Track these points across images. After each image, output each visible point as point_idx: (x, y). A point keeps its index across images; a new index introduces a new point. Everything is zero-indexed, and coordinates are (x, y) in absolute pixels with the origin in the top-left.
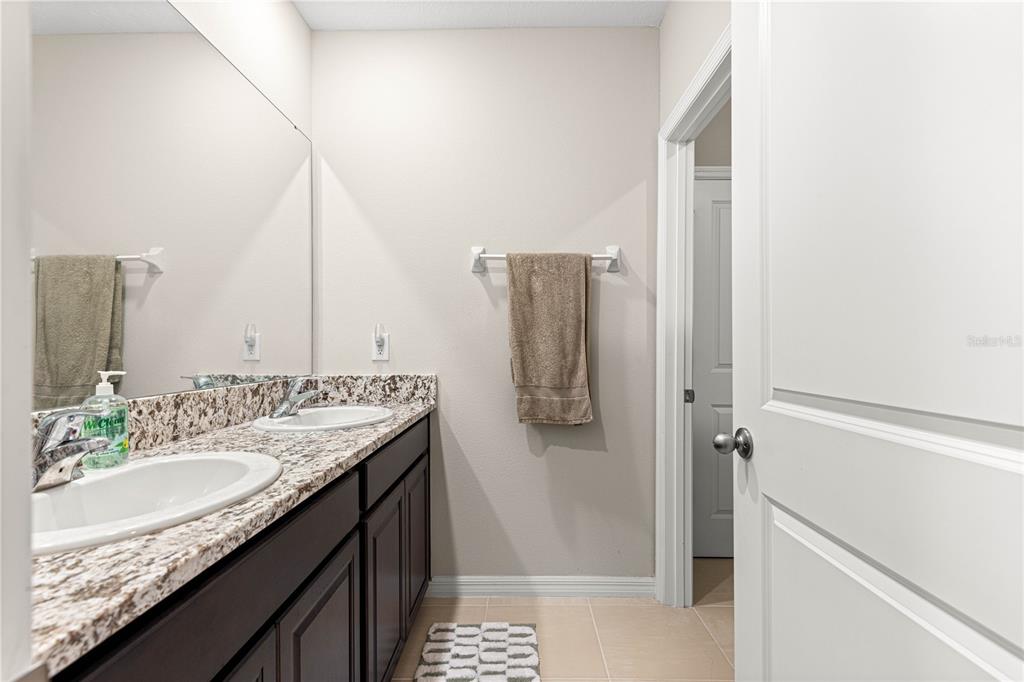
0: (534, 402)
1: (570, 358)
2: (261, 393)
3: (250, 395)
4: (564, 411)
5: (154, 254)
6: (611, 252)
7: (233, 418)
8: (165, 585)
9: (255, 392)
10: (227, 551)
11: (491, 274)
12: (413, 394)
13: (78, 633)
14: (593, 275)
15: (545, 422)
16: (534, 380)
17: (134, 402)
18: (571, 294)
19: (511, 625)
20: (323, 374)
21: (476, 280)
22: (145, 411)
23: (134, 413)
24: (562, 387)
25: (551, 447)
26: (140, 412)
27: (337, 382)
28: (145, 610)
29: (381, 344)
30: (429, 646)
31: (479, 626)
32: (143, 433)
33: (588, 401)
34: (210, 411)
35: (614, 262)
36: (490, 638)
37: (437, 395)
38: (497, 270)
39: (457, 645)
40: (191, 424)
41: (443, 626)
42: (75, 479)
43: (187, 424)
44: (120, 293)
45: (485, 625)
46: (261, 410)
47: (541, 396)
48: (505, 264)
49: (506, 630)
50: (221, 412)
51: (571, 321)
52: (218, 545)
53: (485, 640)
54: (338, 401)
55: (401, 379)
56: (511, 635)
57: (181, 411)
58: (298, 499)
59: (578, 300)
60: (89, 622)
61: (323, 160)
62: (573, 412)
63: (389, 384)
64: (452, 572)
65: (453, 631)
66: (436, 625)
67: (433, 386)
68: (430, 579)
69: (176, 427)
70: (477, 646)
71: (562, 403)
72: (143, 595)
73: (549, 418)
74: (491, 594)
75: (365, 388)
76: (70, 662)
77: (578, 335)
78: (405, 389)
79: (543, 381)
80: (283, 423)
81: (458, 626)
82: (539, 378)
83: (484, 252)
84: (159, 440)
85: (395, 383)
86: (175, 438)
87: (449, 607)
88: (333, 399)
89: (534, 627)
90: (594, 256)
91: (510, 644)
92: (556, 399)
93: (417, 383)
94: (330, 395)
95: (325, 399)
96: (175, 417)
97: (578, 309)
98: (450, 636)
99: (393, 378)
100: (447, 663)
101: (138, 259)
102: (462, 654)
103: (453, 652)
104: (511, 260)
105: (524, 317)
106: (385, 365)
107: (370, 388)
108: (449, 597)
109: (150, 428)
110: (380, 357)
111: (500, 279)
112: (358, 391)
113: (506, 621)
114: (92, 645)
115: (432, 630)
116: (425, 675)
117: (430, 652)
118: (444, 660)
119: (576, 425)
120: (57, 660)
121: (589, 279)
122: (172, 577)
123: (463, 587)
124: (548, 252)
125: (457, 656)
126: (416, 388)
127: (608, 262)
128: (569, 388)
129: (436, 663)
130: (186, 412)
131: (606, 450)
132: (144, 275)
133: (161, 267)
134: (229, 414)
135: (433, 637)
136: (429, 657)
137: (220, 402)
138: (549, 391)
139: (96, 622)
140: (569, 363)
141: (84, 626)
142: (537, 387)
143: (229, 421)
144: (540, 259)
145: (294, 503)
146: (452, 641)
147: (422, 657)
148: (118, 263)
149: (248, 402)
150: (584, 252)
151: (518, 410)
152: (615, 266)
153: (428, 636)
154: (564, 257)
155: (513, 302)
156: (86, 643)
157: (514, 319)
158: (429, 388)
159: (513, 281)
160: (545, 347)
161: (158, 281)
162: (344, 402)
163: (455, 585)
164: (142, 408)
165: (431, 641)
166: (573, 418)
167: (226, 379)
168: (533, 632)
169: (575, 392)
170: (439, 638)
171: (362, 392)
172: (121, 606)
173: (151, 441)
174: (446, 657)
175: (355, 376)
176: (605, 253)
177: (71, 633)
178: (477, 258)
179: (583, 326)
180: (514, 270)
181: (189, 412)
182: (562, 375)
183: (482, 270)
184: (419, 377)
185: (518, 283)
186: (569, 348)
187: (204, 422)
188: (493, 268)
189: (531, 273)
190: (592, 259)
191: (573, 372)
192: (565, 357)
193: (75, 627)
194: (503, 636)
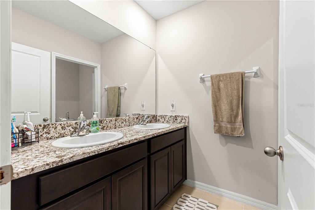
0: (220, 127)
1: (235, 111)
2: (139, 118)
3: (135, 119)
4: (232, 131)
5: (126, 85)
6: (255, 69)
7: (131, 125)
8: (72, 159)
9: (137, 118)
10: (91, 155)
11: (206, 82)
12: (181, 121)
13: (48, 164)
14: (245, 79)
15: (225, 134)
16: (220, 119)
17: (106, 119)
18: (236, 87)
19: (209, 203)
20: (159, 114)
21: (201, 85)
22: (108, 121)
23: (105, 122)
24: (232, 121)
25: (229, 144)
26: (107, 122)
27: (162, 117)
28: (66, 163)
29: (173, 106)
30: (180, 199)
31: (198, 199)
32: (108, 126)
33: (242, 128)
34: (124, 122)
35: (256, 73)
36: (200, 204)
37: (188, 122)
38: (208, 81)
39: (188, 202)
40: (119, 125)
41: (187, 195)
42: (87, 134)
43: (118, 125)
44: (120, 94)
45: (200, 200)
46: (139, 123)
47: (223, 125)
48: (210, 79)
49: (206, 204)
50: (127, 123)
51: (235, 97)
52: (88, 153)
53: (198, 204)
54: (162, 122)
55: (178, 116)
56: (208, 206)
57: (117, 122)
58: (118, 146)
59: (238, 89)
60: (51, 162)
61: (159, 55)
62: (236, 132)
63: (175, 118)
64: (193, 179)
65: (189, 197)
66: (185, 194)
67: (187, 119)
68: (186, 179)
69: (115, 125)
70: (195, 205)
71: (231, 128)
72: (65, 160)
73: (226, 133)
74: (206, 190)
75: (169, 119)
76: (46, 169)
77: (239, 103)
78: (179, 119)
79: (224, 119)
80: (140, 127)
81: (191, 197)
82: (222, 118)
83: (204, 75)
84: (111, 128)
85: (176, 118)
86: (115, 128)
87: (191, 190)
88: (161, 121)
89: (217, 207)
90: (246, 72)
91: (206, 209)
92: (229, 126)
93: (183, 118)
94: (160, 120)
95: (159, 121)
96: (115, 123)
97: (238, 92)
98: (187, 199)
99: (176, 116)
100: (184, 206)
101: (122, 86)
102: (189, 205)
103: (186, 204)
104: (212, 77)
105: (216, 97)
106: (174, 112)
107: (170, 119)
108: (192, 187)
109: (109, 126)
110: (173, 110)
111: (209, 84)
112: (167, 119)
113: (208, 201)
114: (52, 167)
115: (183, 195)
116: (176, 207)
117: (180, 201)
118: (183, 205)
119: (237, 137)
120: (43, 167)
121: (244, 81)
122: (73, 157)
123: (197, 185)
124: (227, 72)
125: (187, 206)
126: (182, 119)
127: (254, 73)
128: (235, 122)
129: (180, 205)
130: (118, 122)
131: (253, 148)
132: (124, 90)
133: (127, 88)
134: (130, 123)
135: (182, 197)
136: (179, 203)
137: (127, 120)
138: (226, 123)
139: (53, 163)
140: (234, 113)
141: (50, 163)
142: (222, 121)
143: (129, 125)
144: (223, 75)
145: (116, 147)
146: (188, 200)
147: (177, 202)
148: (119, 87)
149: (135, 120)
150: (241, 70)
151: (214, 129)
152: (256, 75)
153: (181, 196)
154: (232, 74)
155: (212, 92)
156: (50, 166)
157: (213, 97)
158: (186, 119)
159: (213, 84)
160: (225, 107)
161: (127, 91)
162: (163, 122)
163: (194, 183)
164: (107, 121)
165: (181, 198)
166: (236, 134)
167: (138, 114)
168: (216, 208)
169: (237, 124)
170: (184, 198)
171: (168, 120)
172: (59, 161)
173: (109, 128)
174: (184, 204)
175: (166, 115)
176: (252, 70)
177: (47, 163)
178: (200, 77)
179: (241, 99)
180: (213, 80)
181: (119, 122)
182: (231, 117)
183: (203, 81)
184: (183, 116)
185: (214, 85)
186: (235, 108)
187: (123, 125)
188: (207, 80)
189: (219, 81)
190: (245, 73)
191: (236, 116)
192: (233, 111)
193: (48, 162)
194: (205, 205)
